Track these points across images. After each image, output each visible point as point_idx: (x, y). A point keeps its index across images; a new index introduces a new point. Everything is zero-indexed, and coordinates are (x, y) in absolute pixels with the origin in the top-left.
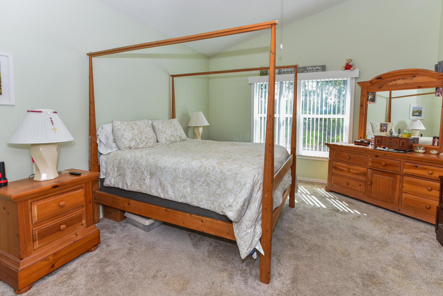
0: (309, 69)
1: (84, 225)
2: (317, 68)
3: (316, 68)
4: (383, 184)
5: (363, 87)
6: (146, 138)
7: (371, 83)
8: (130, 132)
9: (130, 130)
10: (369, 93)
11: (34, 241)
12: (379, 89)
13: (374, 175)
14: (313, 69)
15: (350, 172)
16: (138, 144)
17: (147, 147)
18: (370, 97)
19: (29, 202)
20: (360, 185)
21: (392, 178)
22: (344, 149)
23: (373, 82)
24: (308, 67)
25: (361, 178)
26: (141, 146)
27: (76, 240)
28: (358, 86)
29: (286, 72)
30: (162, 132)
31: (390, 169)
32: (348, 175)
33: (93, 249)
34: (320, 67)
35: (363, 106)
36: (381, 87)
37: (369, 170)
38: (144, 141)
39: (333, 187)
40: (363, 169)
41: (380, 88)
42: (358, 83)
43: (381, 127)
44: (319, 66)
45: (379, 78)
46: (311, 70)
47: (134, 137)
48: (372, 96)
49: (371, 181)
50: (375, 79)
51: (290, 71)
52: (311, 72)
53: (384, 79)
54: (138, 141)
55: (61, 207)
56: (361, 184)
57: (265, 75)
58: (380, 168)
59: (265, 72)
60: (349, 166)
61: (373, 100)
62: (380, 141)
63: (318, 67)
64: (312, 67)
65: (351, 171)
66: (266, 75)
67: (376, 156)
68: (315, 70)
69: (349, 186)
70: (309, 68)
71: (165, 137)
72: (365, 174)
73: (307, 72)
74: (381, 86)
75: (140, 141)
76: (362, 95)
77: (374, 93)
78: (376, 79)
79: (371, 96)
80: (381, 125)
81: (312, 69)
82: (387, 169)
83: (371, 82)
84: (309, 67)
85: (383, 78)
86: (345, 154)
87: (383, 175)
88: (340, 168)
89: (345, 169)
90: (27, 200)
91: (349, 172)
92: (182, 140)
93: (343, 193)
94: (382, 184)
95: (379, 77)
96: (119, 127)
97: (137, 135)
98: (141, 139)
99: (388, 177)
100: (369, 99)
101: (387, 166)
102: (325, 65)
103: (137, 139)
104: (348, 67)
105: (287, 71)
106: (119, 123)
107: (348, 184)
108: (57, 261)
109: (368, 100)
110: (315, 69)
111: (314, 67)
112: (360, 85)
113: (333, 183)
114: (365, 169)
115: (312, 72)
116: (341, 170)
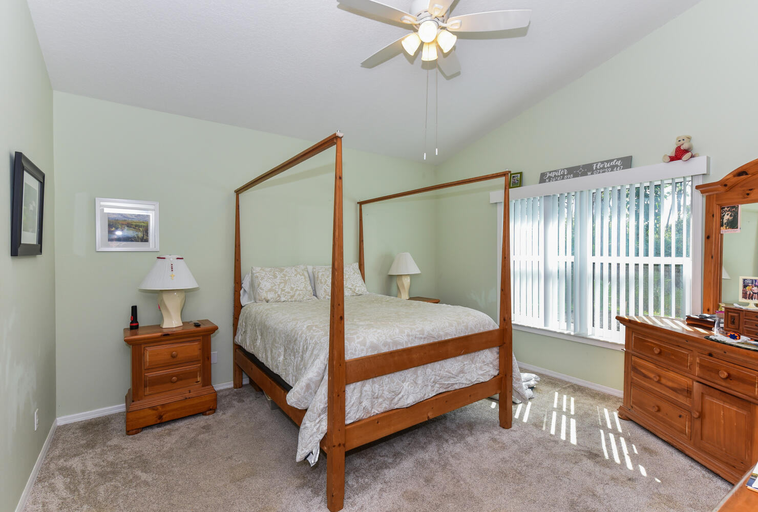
0: (596, 167)
1: (199, 383)
2: (613, 163)
3: (611, 164)
4: (724, 421)
5: (710, 195)
6: (292, 289)
7: (726, 185)
8: (270, 281)
9: (270, 278)
10: (724, 208)
11: (145, 386)
12: (745, 198)
13: (707, 398)
14: (606, 167)
15: (661, 384)
16: (279, 296)
17: (292, 301)
18: (727, 217)
19: (143, 346)
20: (680, 416)
21: (745, 413)
22: (647, 330)
23: (729, 184)
24: (595, 164)
25: (682, 399)
26: (283, 299)
27: (188, 397)
28: (698, 193)
29: (553, 178)
30: (321, 283)
31: (739, 390)
32: (657, 388)
33: (207, 412)
34: (620, 161)
35: (710, 239)
36: (748, 194)
37: (695, 384)
38: (289, 293)
39: (632, 410)
40: (684, 381)
41: (746, 196)
42: (697, 187)
43: (745, 286)
44: (618, 160)
45: (741, 172)
46: (601, 168)
47: (274, 288)
48: (731, 216)
49: (700, 409)
50: (731, 176)
51: (561, 175)
52: (599, 173)
53: (754, 174)
54: (279, 293)
55: (173, 357)
56: (682, 415)
57: (517, 187)
58: (716, 381)
59: (517, 182)
60: (659, 371)
61: (733, 224)
62: (736, 321)
63: (615, 161)
64: (602, 162)
65: (663, 381)
66: (519, 187)
67: (710, 355)
68: (608, 168)
69: (659, 414)
70: (597, 165)
71: (324, 289)
72: (688, 392)
73: (592, 174)
74: (749, 192)
75: (281, 293)
76: (709, 215)
77: (734, 207)
78: (734, 176)
79: (728, 215)
80: (744, 283)
81: (604, 168)
82: (733, 388)
83: (724, 183)
84: (597, 163)
85: (749, 172)
86: (651, 343)
87: (724, 401)
88: (643, 371)
89: (652, 375)
90: (141, 344)
91: (659, 382)
92: (355, 294)
93: (648, 428)
94: (722, 421)
95: (740, 170)
96: (257, 274)
97: (279, 285)
98: (283, 290)
99: (735, 409)
100: (725, 221)
101: (731, 380)
102: (631, 156)
103: (277, 290)
104: (679, 154)
105: (555, 176)
106: (258, 269)
107: (659, 410)
108: (166, 413)
109: (722, 225)
110: (608, 166)
111: (607, 161)
112: (702, 192)
113: (633, 403)
114: (689, 382)
115: (603, 172)
116: (645, 376)
